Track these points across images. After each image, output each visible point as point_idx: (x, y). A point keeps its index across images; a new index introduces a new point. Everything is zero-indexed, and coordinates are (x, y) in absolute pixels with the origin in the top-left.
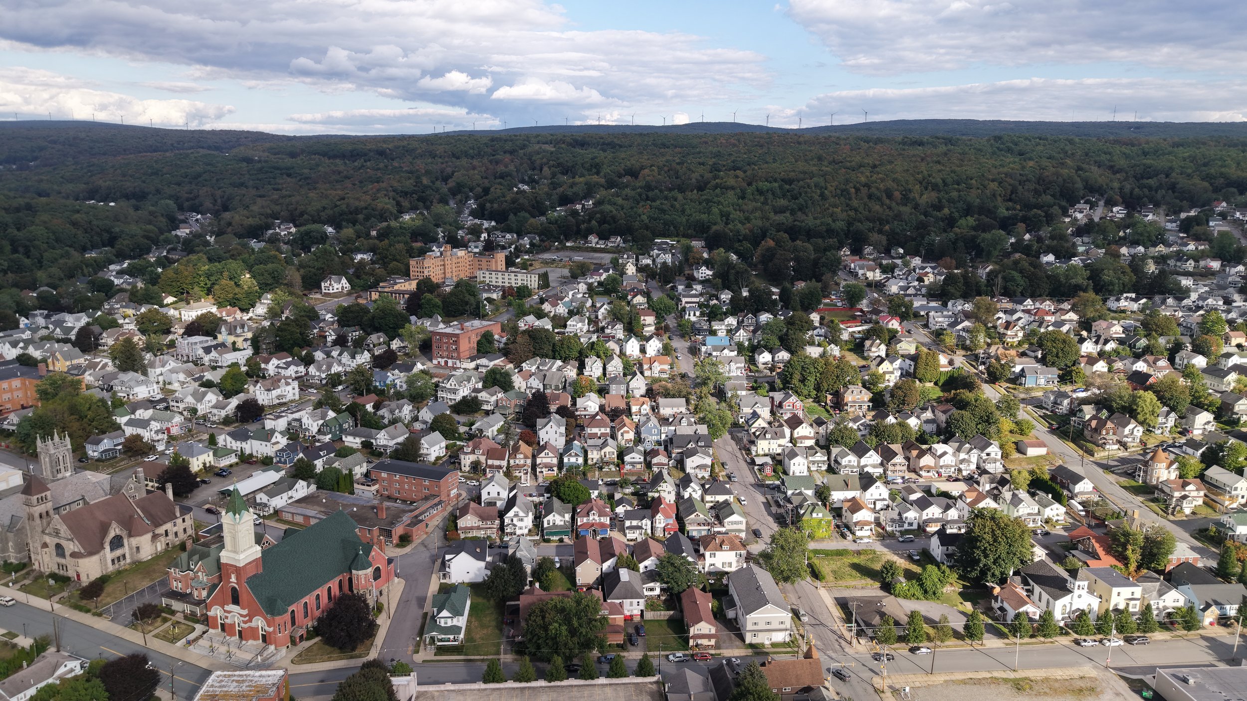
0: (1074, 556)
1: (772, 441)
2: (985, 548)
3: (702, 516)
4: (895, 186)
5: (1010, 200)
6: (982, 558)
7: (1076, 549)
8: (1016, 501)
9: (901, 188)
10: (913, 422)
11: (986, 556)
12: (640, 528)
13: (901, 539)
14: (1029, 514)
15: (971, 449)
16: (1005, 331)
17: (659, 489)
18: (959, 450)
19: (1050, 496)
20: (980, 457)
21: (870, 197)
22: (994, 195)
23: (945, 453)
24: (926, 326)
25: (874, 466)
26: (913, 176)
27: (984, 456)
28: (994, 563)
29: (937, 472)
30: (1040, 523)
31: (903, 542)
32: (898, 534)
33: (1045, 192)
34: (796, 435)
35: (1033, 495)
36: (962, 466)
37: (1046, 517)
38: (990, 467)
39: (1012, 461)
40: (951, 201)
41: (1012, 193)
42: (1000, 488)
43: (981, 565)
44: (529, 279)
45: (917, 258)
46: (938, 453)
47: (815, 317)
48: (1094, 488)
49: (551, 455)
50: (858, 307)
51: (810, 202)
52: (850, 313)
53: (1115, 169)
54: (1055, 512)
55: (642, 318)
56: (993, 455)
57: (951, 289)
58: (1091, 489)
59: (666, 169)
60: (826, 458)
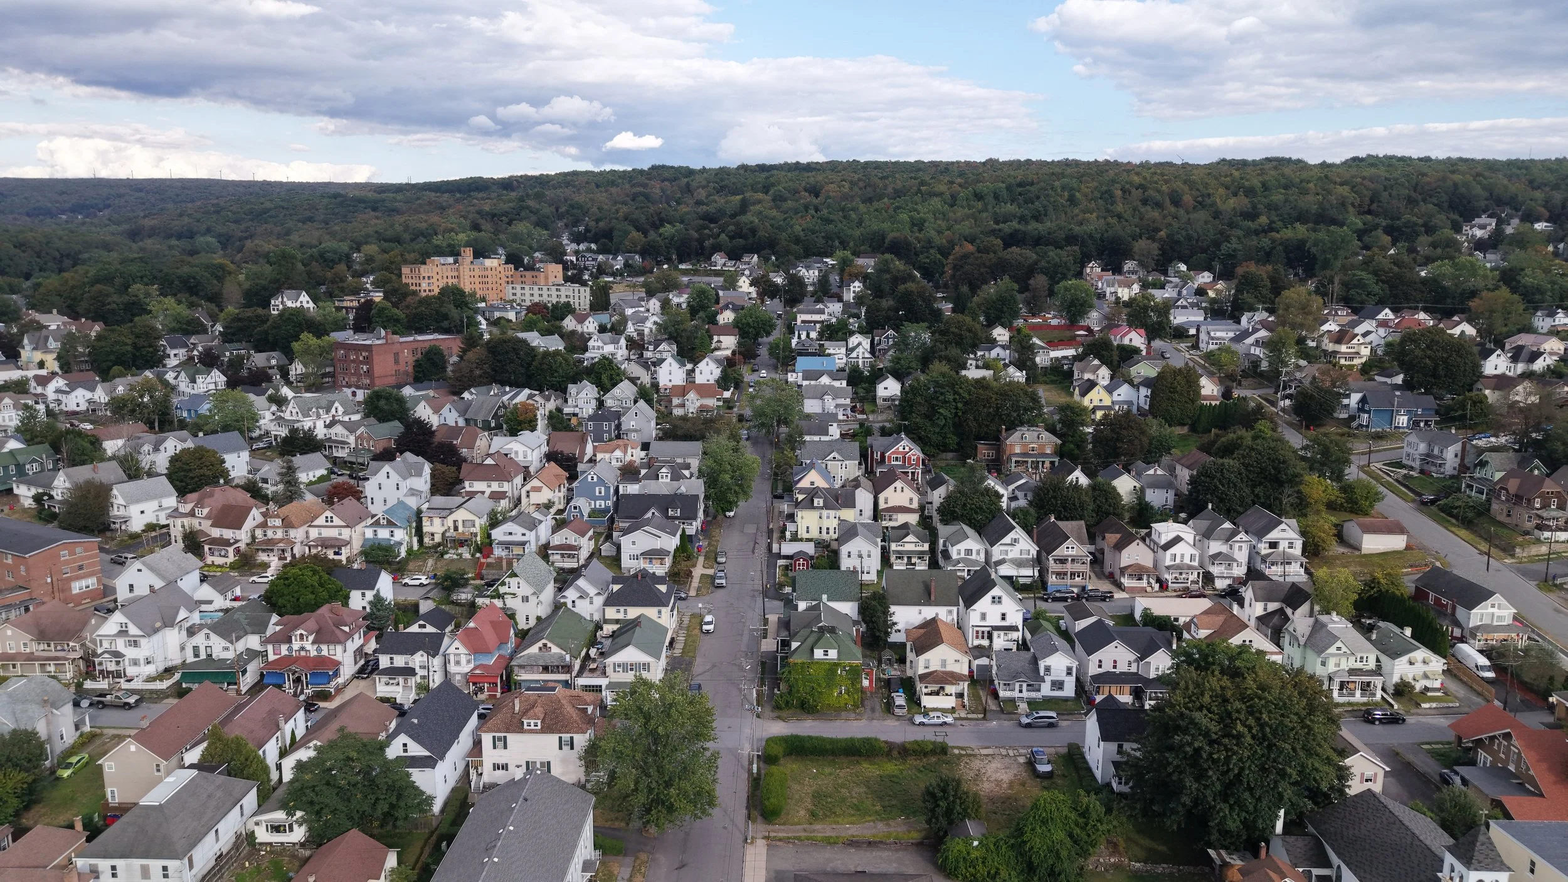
0: (1465, 782)
1: (825, 512)
2: (1198, 751)
3: (555, 650)
4: (1186, 188)
5: (1369, 212)
6: (1189, 782)
7: (1473, 763)
8: (1319, 639)
9: (1194, 193)
10: (1125, 485)
11: (1201, 776)
12: (409, 672)
13: (1025, 720)
14: (1352, 672)
15: (1234, 533)
16: (1337, 348)
17: (502, 590)
18: (1207, 535)
19: (1408, 631)
20: (1253, 552)
21: (1145, 202)
22: (1343, 204)
23: (1177, 540)
24: (1196, 346)
25: (1019, 563)
26: (1216, 179)
27: (1263, 548)
28: (1224, 796)
29: (1159, 580)
30: (1379, 694)
31: (1028, 726)
32: (1023, 707)
33: (1424, 200)
34: (882, 505)
35: (1366, 630)
36: (1215, 570)
37: (1396, 679)
38: (1274, 572)
39: (1329, 562)
40: (1271, 207)
41: (1372, 201)
42: (1289, 611)
43: (1186, 799)
44: (576, 294)
45: (1206, 274)
46: (1163, 541)
47: (1001, 334)
48: (1515, 618)
49: (337, 521)
50: (1082, 324)
51: (1051, 208)
52: (1068, 333)
53: (1536, 184)
54: (1419, 668)
55: (716, 338)
56: (1283, 545)
57: (1247, 297)
58: (1508, 621)
59: (861, 184)
60: (926, 547)
